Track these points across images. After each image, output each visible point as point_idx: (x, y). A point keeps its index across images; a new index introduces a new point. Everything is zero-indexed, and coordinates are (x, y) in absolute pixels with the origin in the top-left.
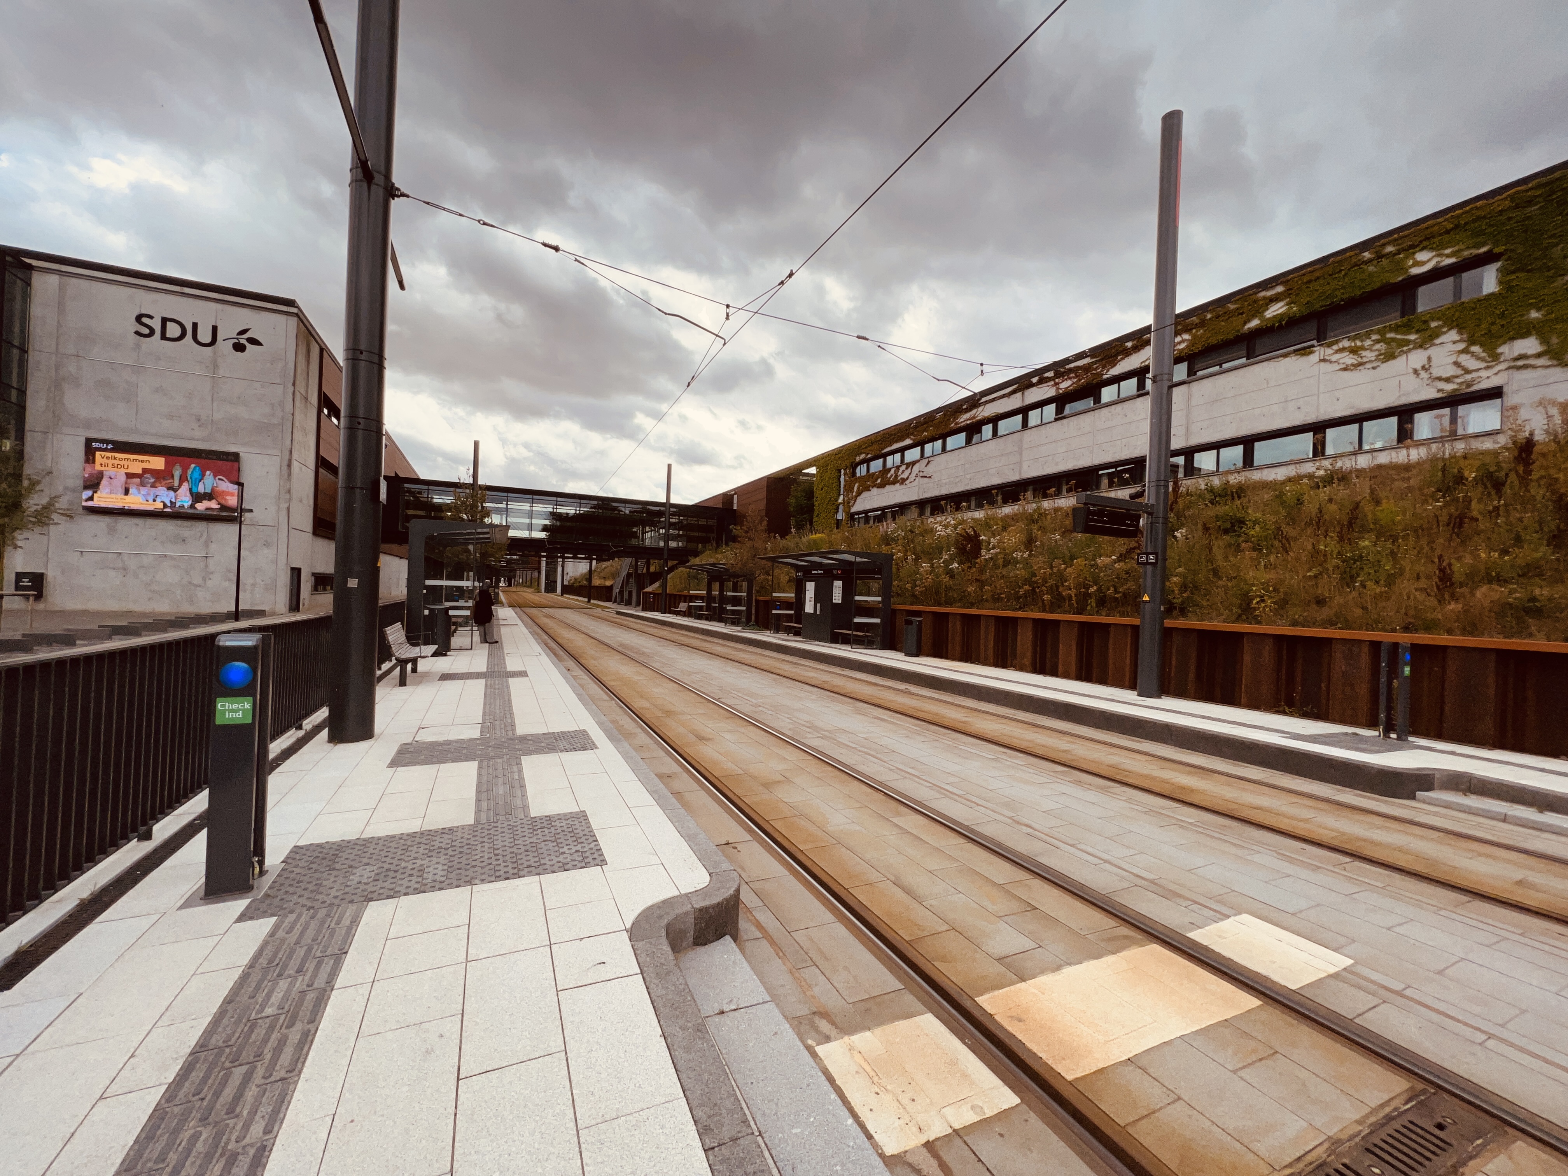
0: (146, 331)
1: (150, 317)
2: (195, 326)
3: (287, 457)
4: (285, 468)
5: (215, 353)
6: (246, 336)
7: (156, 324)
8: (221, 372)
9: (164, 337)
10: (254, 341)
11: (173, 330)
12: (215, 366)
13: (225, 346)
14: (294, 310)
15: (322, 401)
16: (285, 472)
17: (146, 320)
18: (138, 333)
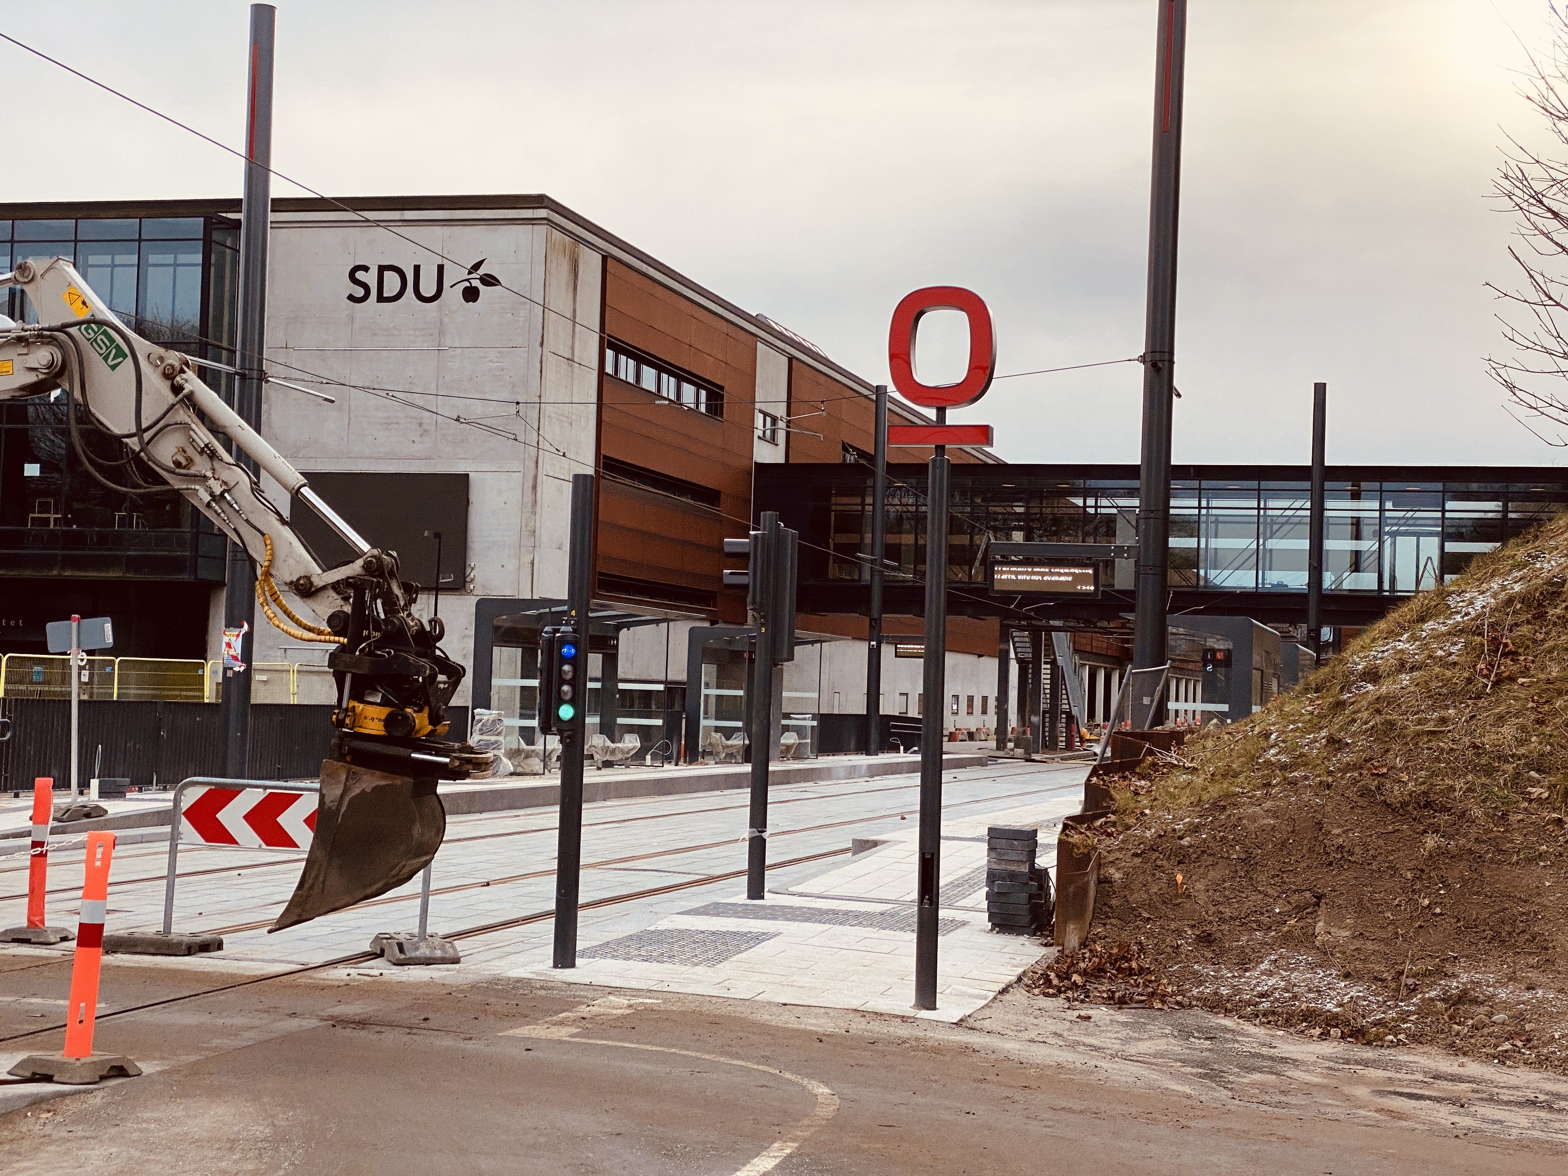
0: (360, 292)
1: (366, 269)
2: (417, 269)
3: (531, 473)
4: (529, 492)
5: (440, 310)
6: (477, 275)
7: (370, 278)
8: (448, 342)
9: (381, 298)
10: (490, 280)
11: (392, 283)
12: (441, 331)
13: (453, 295)
14: (543, 213)
15: (610, 354)
16: (529, 498)
17: (360, 275)
18: (351, 298)
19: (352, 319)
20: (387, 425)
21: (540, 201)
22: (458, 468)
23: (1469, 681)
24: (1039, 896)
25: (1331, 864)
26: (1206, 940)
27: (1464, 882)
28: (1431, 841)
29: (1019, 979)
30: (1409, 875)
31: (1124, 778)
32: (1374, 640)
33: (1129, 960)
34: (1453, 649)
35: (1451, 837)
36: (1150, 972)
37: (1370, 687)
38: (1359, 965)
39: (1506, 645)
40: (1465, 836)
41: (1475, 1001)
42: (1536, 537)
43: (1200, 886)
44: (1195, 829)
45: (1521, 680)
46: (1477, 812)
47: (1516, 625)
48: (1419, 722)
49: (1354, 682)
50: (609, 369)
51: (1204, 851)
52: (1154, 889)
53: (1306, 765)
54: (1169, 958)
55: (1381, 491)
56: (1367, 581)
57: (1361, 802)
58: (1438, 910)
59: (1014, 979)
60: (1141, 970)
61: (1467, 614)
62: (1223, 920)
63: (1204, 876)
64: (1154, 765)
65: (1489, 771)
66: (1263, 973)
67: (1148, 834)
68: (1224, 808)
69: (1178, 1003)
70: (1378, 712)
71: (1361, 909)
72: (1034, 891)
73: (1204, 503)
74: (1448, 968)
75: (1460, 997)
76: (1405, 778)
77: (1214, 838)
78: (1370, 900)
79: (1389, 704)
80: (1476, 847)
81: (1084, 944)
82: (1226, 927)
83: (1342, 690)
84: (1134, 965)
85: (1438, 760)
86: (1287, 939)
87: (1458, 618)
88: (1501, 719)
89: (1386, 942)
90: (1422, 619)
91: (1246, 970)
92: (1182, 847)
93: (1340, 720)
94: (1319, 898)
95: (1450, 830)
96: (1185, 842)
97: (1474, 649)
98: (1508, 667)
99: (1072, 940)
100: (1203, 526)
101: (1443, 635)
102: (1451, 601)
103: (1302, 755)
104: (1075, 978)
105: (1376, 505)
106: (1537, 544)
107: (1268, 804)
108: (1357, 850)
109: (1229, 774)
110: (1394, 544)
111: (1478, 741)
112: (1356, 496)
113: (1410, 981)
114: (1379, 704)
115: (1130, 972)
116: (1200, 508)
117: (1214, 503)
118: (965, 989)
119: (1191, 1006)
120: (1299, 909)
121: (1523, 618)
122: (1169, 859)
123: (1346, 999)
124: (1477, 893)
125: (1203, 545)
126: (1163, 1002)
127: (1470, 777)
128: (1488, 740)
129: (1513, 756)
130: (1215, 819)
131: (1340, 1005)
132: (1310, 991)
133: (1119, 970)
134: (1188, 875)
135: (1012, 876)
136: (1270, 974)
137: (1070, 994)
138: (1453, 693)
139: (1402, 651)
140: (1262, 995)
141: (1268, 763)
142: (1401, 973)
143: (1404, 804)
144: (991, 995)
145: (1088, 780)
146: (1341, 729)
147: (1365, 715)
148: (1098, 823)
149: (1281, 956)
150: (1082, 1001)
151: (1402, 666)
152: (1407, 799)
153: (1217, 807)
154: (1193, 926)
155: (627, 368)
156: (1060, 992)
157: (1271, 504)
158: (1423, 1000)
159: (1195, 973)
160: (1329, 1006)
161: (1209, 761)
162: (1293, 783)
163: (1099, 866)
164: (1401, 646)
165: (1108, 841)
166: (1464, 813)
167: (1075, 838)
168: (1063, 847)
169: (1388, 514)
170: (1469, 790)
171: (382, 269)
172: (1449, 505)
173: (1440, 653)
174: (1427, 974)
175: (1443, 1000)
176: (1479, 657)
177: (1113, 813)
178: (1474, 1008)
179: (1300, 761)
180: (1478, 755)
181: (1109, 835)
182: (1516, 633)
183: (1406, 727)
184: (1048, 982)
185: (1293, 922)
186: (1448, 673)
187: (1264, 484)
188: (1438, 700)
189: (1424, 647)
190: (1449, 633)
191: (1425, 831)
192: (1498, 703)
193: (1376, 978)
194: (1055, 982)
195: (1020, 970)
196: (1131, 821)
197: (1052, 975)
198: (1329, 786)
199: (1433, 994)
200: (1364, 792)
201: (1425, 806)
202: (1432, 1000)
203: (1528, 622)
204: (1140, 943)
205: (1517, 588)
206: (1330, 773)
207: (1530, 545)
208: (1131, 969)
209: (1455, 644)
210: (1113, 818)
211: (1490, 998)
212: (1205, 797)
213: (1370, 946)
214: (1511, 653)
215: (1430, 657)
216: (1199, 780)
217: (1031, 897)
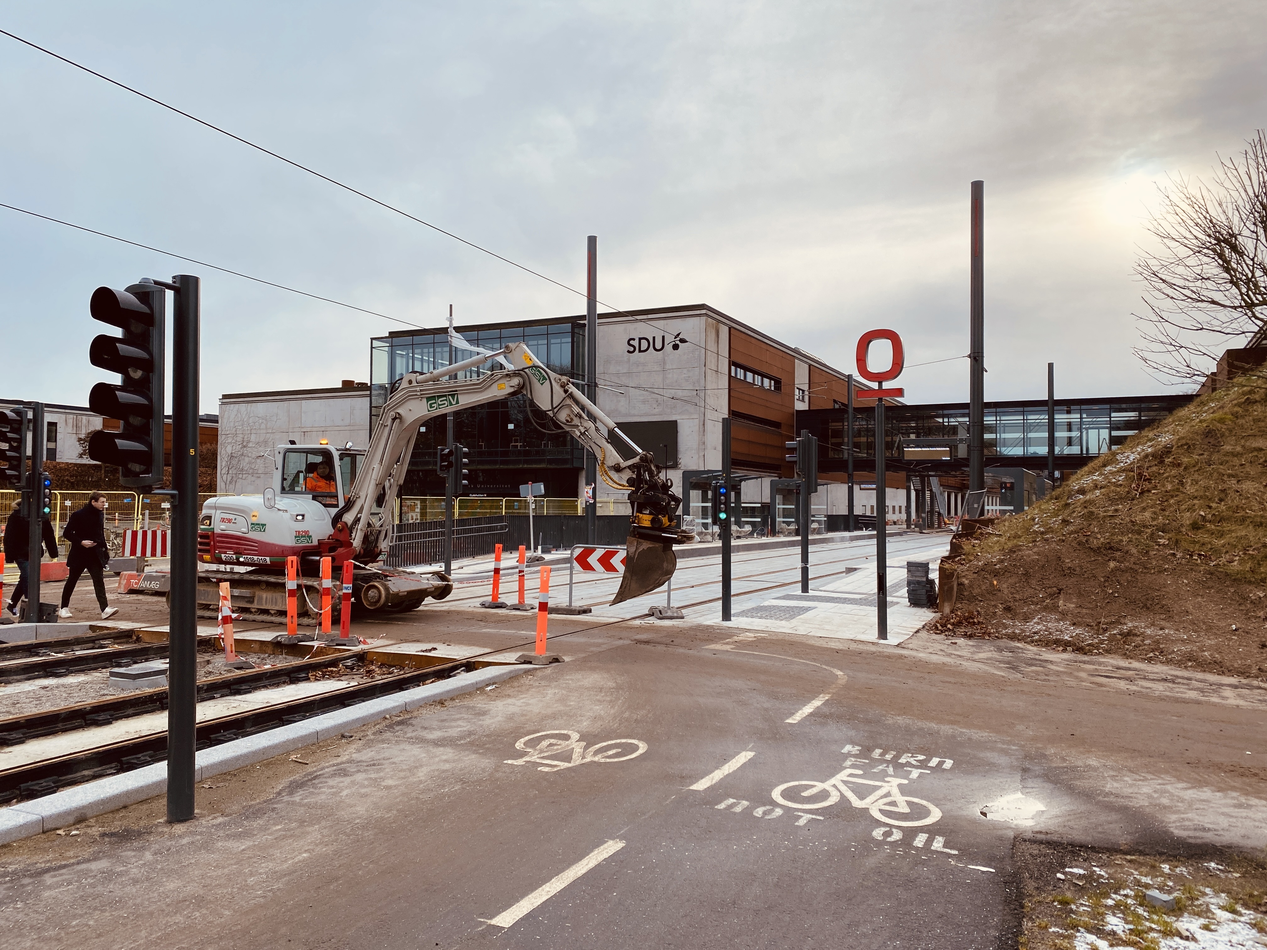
0: (632, 349)
1: (634, 339)
2: (654, 338)
3: (702, 419)
4: (702, 427)
5: (663, 353)
6: (678, 339)
7: (635, 343)
8: (668, 366)
9: (640, 351)
10: (683, 341)
11: (644, 344)
12: (664, 363)
13: (669, 348)
14: (704, 312)
15: (733, 368)
16: (702, 430)
17: (632, 342)
18: (629, 352)
19: (629, 360)
20: (644, 402)
21: (702, 307)
22: (673, 418)
23: (1128, 492)
24: (931, 591)
25: (1065, 575)
26: (1008, 609)
27: (1128, 582)
28: (1112, 564)
29: (924, 627)
30: (1102, 580)
31: (968, 539)
32: (1082, 476)
33: (973, 618)
34: (1120, 478)
35: (1122, 562)
36: (982, 623)
37: (1081, 497)
38: (1079, 619)
39: (1145, 476)
40: (1129, 561)
41: (1136, 635)
42: (1158, 427)
43: (1005, 586)
44: (1001, 561)
45: (1153, 491)
46: (1134, 551)
47: (1150, 467)
48: (1105, 512)
49: (1074, 495)
50: (733, 374)
51: (1006, 570)
52: (984, 587)
53: (1052, 532)
54: (991, 617)
55: (1081, 410)
56: (1075, 450)
57: (1079, 548)
58: (1116, 595)
59: (921, 626)
60: (979, 622)
61: (1126, 463)
62: (1015, 601)
63: (1006, 581)
64: (981, 533)
65: (1139, 533)
66: (1035, 623)
67: (980, 564)
68: (1015, 552)
69: (996, 637)
70: (1085, 507)
71: (1080, 595)
72: (929, 589)
73: (998, 418)
74: (1122, 620)
75: (1128, 633)
76: (1099, 536)
77: (1011, 565)
78: (1084, 591)
79: (1091, 504)
80: (1134, 566)
81: (952, 612)
82: (1017, 604)
83: (1068, 499)
84: (975, 620)
85: (1114, 528)
86: (1045, 608)
87: (1122, 464)
88: (1144, 509)
89: (1092, 609)
90: (1105, 466)
91: (1027, 622)
92: (996, 569)
93: (1067, 512)
94: (1060, 590)
95: (1122, 559)
96: (997, 567)
97: (1130, 478)
98: (1146, 485)
99: (947, 610)
100: (998, 428)
101: (1115, 472)
102: (1118, 457)
103: (1050, 528)
104: (949, 626)
105: (1079, 416)
106: (1159, 430)
107: (1035, 550)
108: (1078, 569)
109: (1017, 536)
110: (1087, 433)
111: (1133, 520)
112: (1069, 412)
113: (1104, 626)
114: (1086, 504)
115: (974, 623)
116: (996, 420)
117: (1003, 418)
118: (900, 631)
119: (1002, 638)
120: (1051, 595)
121: (1153, 463)
122: (990, 574)
123: (1074, 634)
124: (1135, 587)
125: (998, 437)
126: (989, 636)
127: (1130, 535)
128: (1138, 518)
129: (1150, 525)
130: (1011, 556)
131: (1071, 637)
132: (1057, 631)
133: (969, 622)
134: (999, 581)
135: (919, 583)
136: (1038, 624)
137: (947, 633)
138: (1121, 498)
139: (1096, 480)
140: (1035, 633)
141: (1034, 531)
142: (1100, 623)
143: (1099, 548)
144: (911, 634)
145: (952, 541)
146: (1068, 515)
147: (1079, 509)
148: (957, 559)
149: (1043, 616)
150: (953, 636)
151: (1096, 487)
152: (1100, 546)
153: (1012, 551)
154: (1002, 604)
155: (740, 374)
156: (942, 632)
157: (1029, 417)
158: (1110, 634)
159: (1003, 624)
160: (1066, 638)
161: (1007, 531)
162: (1046, 540)
163: (958, 578)
164: (1095, 478)
165: (962, 567)
166: (1127, 552)
167: (947, 566)
168: (941, 570)
169: (1084, 420)
170: (1130, 541)
171: (640, 339)
172: (1113, 415)
173: (1114, 480)
174: (1112, 623)
175: (1119, 634)
176: (1132, 481)
177: (964, 555)
178: (1135, 638)
179: (1050, 530)
180: (1134, 525)
181: (962, 564)
182: (1150, 470)
183: (1099, 514)
184: (937, 628)
185: (1048, 601)
186: (1118, 489)
187: (1026, 409)
188: (1113, 501)
189: (1105, 478)
190: (1118, 471)
191: (1109, 560)
192: (1142, 502)
193: (1088, 625)
194: (940, 628)
195: (924, 623)
196: (972, 558)
197: (938, 625)
198: (1063, 541)
199: (1115, 632)
200: (1079, 543)
201: (1109, 549)
202: (1115, 634)
203: (1156, 465)
204: (978, 611)
205: (1150, 450)
206: (1064, 535)
207: (1155, 431)
208: (974, 622)
209: (1120, 476)
210: (963, 557)
211: (1142, 633)
212: (1006, 547)
213: (1084, 611)
214: (1148, 479)
215: (1109, 482)
216: (1003, 540)
217: (927, 591)
